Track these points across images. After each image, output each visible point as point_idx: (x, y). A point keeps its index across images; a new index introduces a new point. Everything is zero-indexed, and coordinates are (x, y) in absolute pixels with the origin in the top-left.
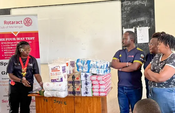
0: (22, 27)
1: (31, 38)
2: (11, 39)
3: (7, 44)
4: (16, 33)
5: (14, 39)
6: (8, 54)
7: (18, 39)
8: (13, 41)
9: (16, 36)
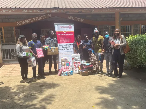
0: (67, 29)
1: (71, 34)
2: (63, 34)
3: (61, 37)
4: (65, 32)
5: (64, 34)
6: (62, 41)
7: (66, 34)
8: (64, 35)
9: (65, 33)
